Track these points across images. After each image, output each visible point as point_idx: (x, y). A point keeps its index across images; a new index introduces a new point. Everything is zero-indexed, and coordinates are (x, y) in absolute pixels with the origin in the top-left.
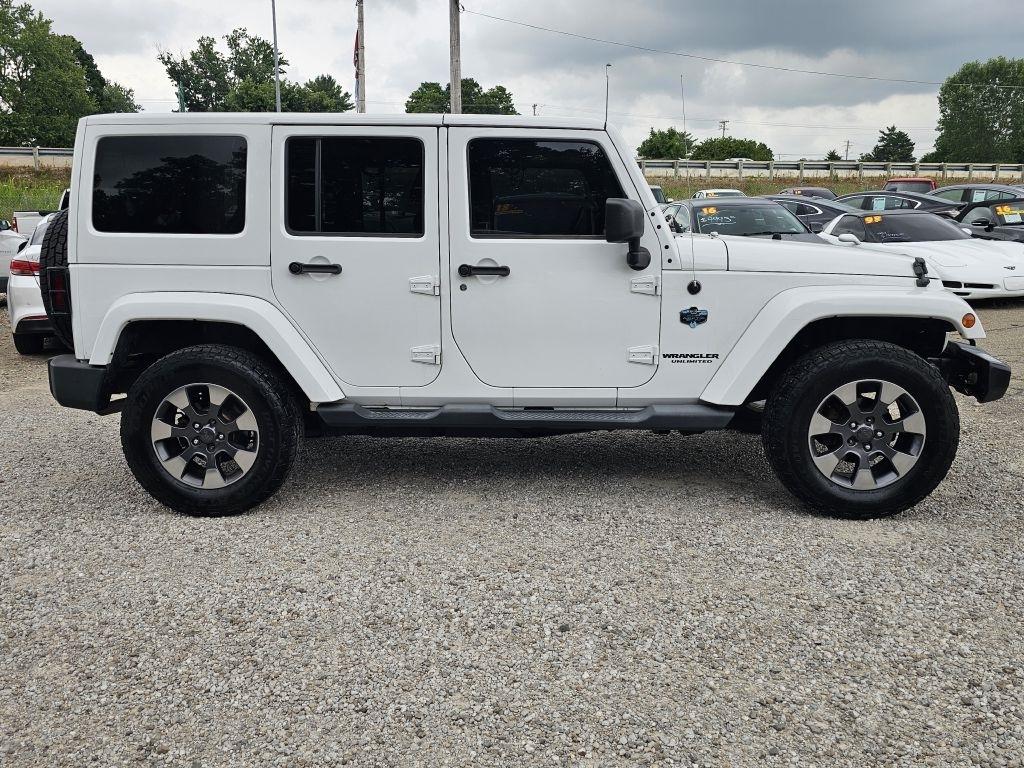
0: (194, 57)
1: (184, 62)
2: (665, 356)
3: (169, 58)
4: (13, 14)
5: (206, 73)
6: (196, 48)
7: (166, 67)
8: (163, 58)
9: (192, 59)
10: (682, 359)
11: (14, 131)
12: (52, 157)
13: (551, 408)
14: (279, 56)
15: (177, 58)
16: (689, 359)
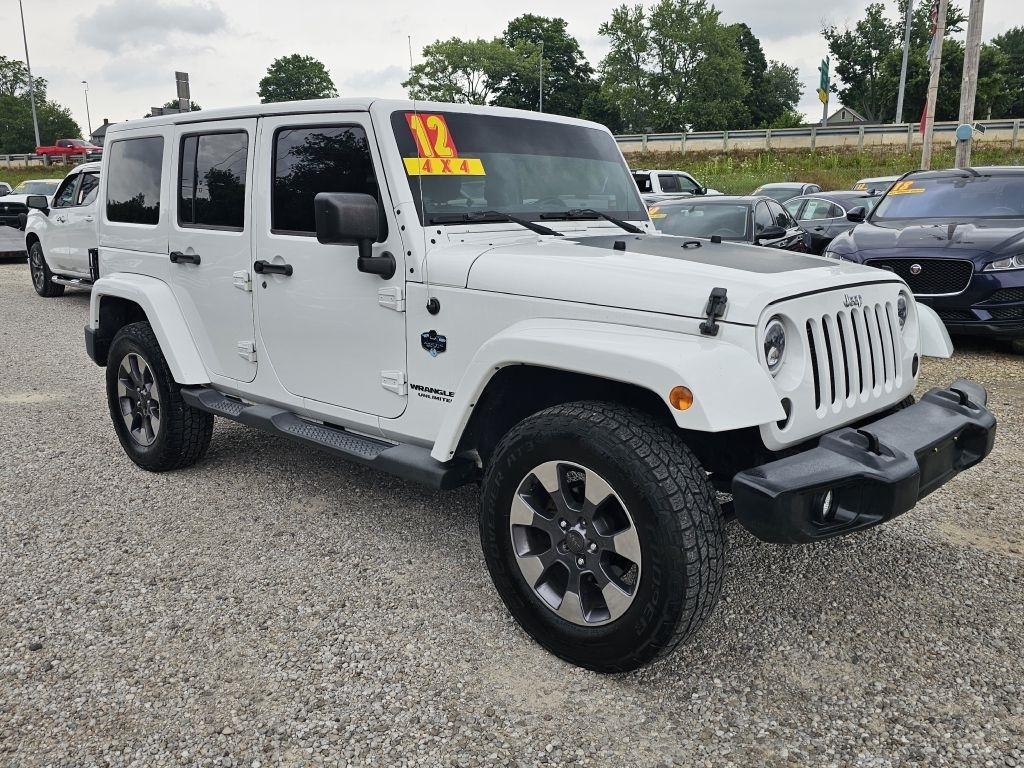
0: (861, 27)
1: (848, 33)
2: (413, 386)
3: (832, 32)
4: (689, 11)
5: (869, 43)
6: (863, 17)
7: (828, 42)
8: (826, 33)
9: (857, 30)
10: (427, 393)
11: (673, 119)
12: (701, 141)
13: (342, 428)
14: (957, 14)
15: (841, 31)
16: (433, 394)
